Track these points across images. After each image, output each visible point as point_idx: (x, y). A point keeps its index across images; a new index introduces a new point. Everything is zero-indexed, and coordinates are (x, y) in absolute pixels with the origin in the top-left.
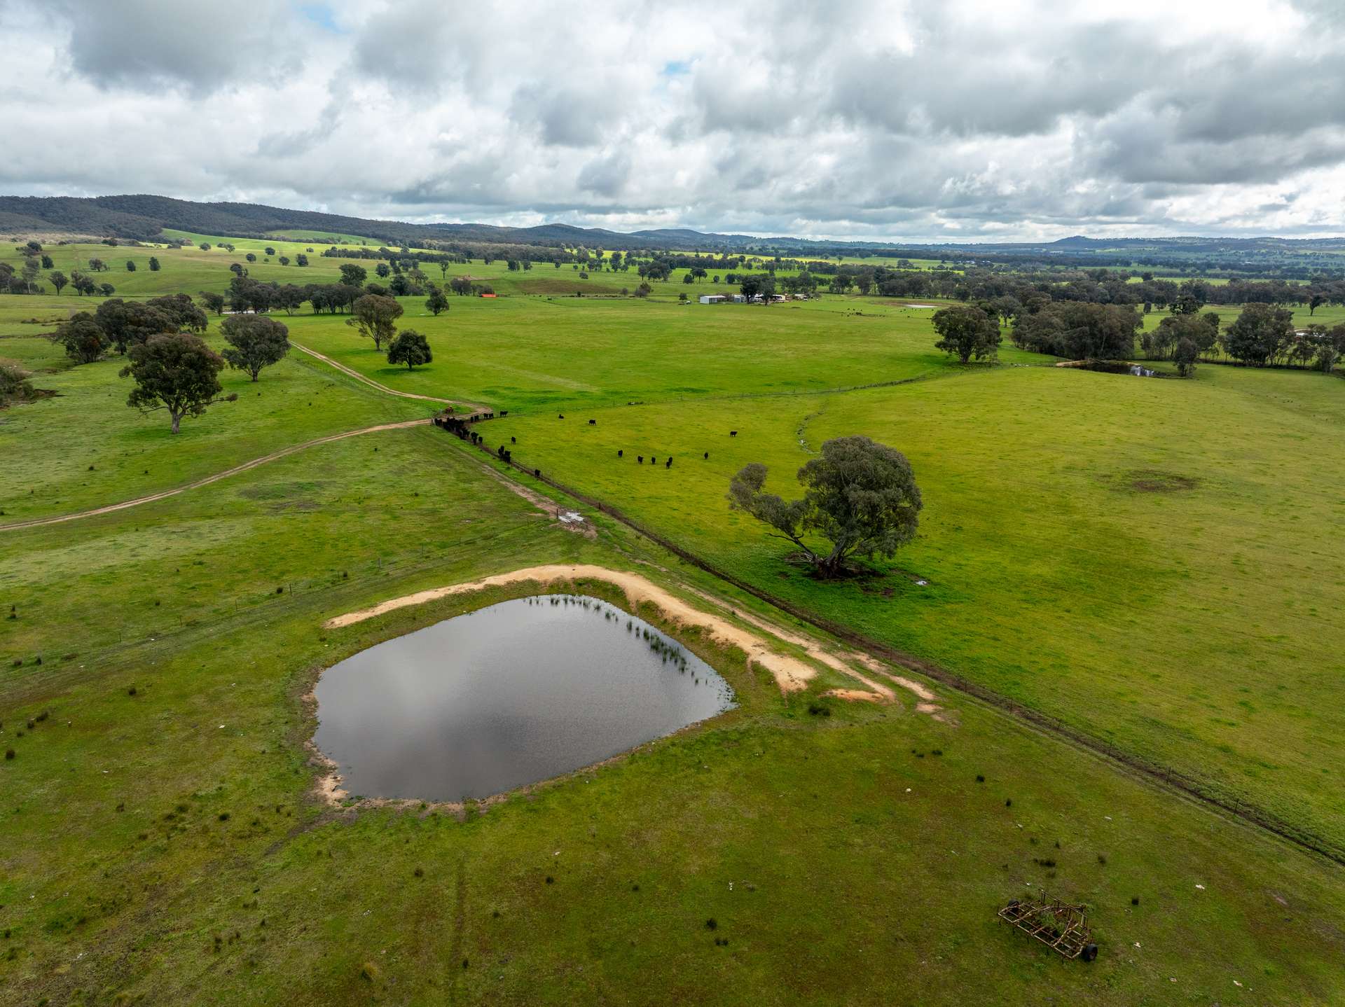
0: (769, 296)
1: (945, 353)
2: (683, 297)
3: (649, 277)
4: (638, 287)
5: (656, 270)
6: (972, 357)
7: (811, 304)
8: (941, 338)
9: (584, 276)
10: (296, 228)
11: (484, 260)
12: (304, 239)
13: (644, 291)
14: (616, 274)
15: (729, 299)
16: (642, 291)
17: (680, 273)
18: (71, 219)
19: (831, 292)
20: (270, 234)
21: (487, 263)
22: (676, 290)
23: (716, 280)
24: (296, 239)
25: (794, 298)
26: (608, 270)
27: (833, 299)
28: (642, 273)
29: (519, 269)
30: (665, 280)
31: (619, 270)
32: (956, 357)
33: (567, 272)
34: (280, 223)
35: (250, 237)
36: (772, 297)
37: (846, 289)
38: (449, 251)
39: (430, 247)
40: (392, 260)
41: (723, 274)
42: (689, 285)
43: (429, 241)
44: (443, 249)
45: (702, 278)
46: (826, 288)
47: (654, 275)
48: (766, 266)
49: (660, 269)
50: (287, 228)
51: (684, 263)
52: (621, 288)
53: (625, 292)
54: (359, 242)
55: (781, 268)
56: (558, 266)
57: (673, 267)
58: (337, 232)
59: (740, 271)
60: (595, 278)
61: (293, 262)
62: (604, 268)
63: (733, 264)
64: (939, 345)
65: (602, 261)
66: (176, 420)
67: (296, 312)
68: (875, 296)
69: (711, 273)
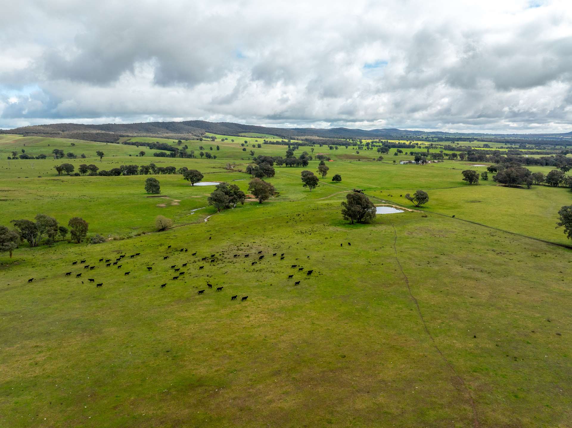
0: (424, 162)
1: (466, 181)
2: (394, 162)
3: (381, 153)
4: (379, 157)
5: (384, 150)
6: (473, 183)
7: (440, 165)
8: (464, 178)
9: (358, 153)
10: (249, 132)
11: (319, 145)
12: (253, 136)
13: (381, 159)
14: (368, 151)
15: (410, 162)
16: (380, 159)
17: (393, 150)
18: (176, 130)
19: (449, 159)
20: (240, 134)
21: (320, 146)
22: (392, 158)
23: (406, 153)
24: (250, 136)
25: (434, 162)
26: (365, 149)
27: (448, 162)
28: (379, 151)
29: (333, 149)
30: (387, 154)
31: (369, 149)
32: (468, 182)
33: (351, 150)
34: (244, 130)
35: (234, 136)
36: (426, 162)
37: (455, 158)
38: (305, 141)
39: (298, 139)
40: (289, 145)
41: (409, 150)
42: (396, 156)
43: (297, 137)
44: (302, 140)
45: (401, 153)
46: (448, 157)
47: (383, 152)
48: (426, 147)
49: (385, 149)
50: (246, 132)
51: (394, 146)
52: (373, 158)
53: (374, 159)
54: (272, 137)
55: (433, 148)
56: (347, 147)
57: (390, 148)
58: (263, 133)
59: (416, 150)
60: (362, 153)
61: (257, 146)
62: (364, 148)
63: (413, 147)
64: (463, 179)
65: (362, 145)
66: (311, 189)
67: (282, 166)
68: (466, 161)
69: (404, 150)
